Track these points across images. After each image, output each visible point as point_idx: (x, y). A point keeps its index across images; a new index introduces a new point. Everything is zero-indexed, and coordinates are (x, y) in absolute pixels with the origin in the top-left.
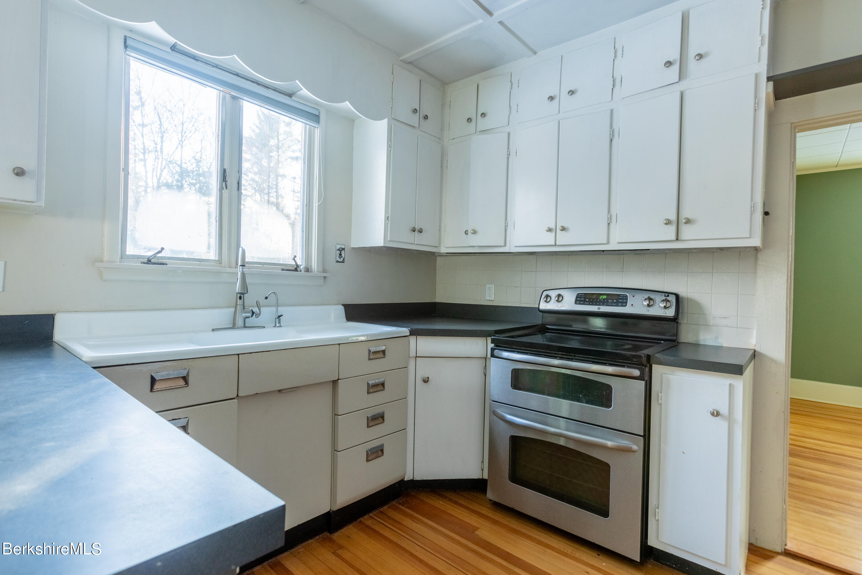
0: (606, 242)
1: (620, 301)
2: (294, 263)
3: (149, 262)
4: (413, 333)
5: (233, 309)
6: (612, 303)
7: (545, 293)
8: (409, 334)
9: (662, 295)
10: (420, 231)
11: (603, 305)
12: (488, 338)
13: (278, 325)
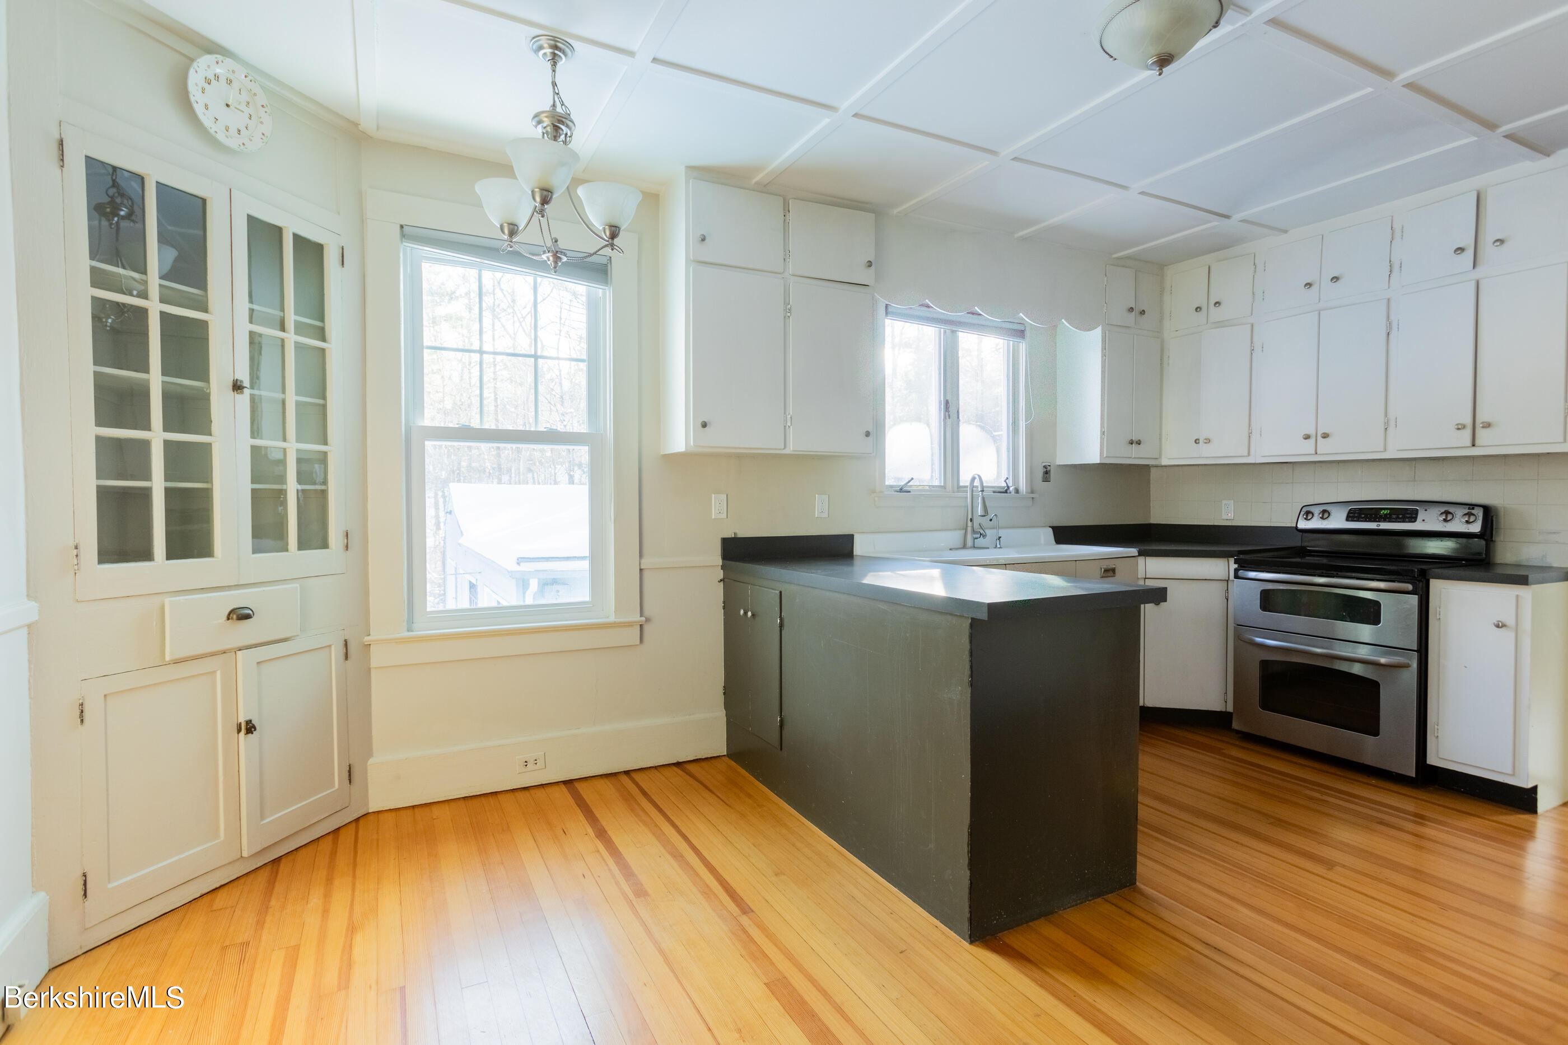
0: (1382, 450)
1: (1408, 516)
2: (1004, 484)
3: (901, 490)
4: (1141, 554)
5: (964, 531)
6: (1396, 518)
7: (1305, 510)
8: (1137, 555)
9: (1465, 508)
10: (1139, 443)
11: (1385, 521)
12: (1229, 559)
13: (998, 546)
